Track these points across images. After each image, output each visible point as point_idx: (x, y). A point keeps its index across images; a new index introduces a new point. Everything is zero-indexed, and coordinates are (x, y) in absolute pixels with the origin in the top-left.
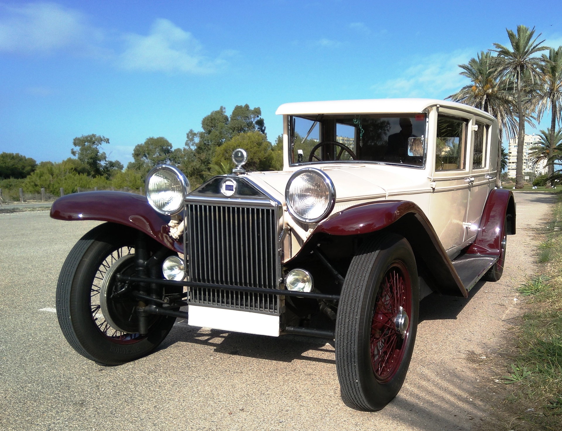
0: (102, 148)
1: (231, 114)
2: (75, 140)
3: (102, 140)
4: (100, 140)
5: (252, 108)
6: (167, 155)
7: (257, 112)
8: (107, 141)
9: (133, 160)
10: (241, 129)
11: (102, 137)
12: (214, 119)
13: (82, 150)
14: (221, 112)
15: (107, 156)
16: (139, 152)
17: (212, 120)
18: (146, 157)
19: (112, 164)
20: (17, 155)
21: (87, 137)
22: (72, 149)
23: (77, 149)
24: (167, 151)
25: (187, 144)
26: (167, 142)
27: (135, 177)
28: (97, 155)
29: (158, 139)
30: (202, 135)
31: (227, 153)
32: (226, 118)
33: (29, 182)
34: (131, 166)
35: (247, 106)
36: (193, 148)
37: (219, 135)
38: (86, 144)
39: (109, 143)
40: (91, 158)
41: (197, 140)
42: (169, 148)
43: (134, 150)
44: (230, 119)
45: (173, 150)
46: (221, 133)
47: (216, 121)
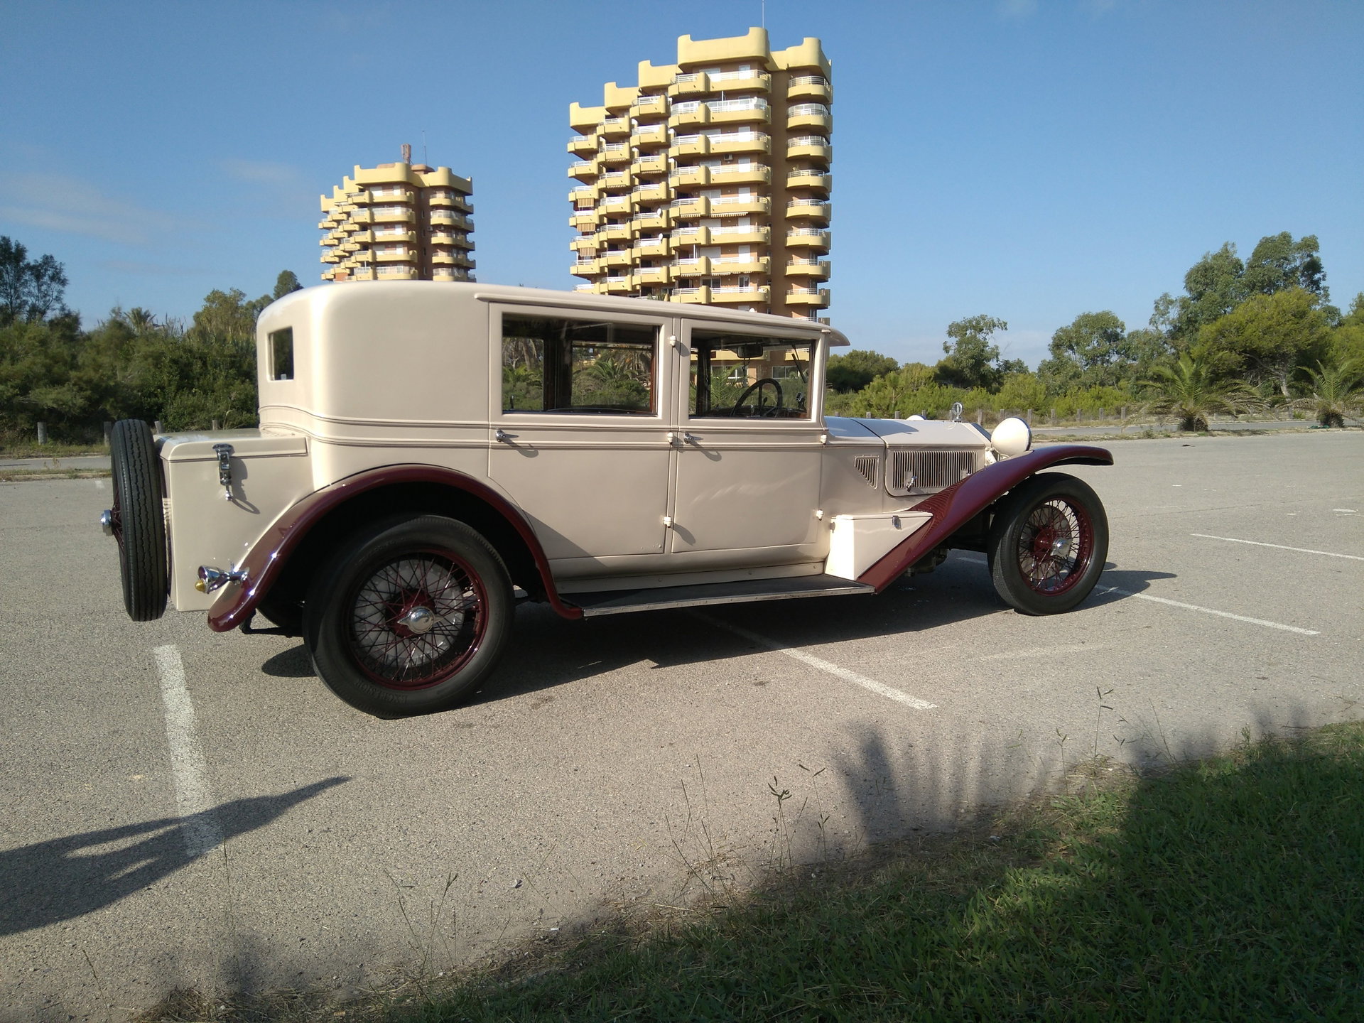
0: (993, 340)
1: (1250, 256)
2: (951, 327)
3: (994, 326)
4: (992, 325)
5: (1297, 238)
6: (1114, 345)
7: (1309, 246)
8: (1004, 326)
9: (1049, 357)
10: (1268, 285)
11: (995, 320)
12: (1212, 268)
13: (959, 344)
14: (1225, 254)
15: (1000, 350)
16: (1061, 343)
17: (1206, 270)
18: (1072, 348)
19: (1008, 366)
20: (872, 353)
21: (970, 322)
22: (945, 343)
23: (953, 341)
24: (1113, 337)
25: (1152, 322)
26: (1115, 320)
27: (1035, 389)
28: (983, 351)
29: (1097, 315)
30: (1184, 304)
31: (1224, 337)
32: (1238, 265)
33: (861, 401)
34: (1045, 368)
35: (1285, 237)
36: (1164, 328)
37: (1219, 300)
38: (968, 332)
39: (1006, 329)
40: (972, 358)
41: (1174, 313)
42: (1119, 330)
43: (1054, 339)
44: (1245, 267)
45: (1125, 334)
46: (1223, 295)
47: (1216, 272)
